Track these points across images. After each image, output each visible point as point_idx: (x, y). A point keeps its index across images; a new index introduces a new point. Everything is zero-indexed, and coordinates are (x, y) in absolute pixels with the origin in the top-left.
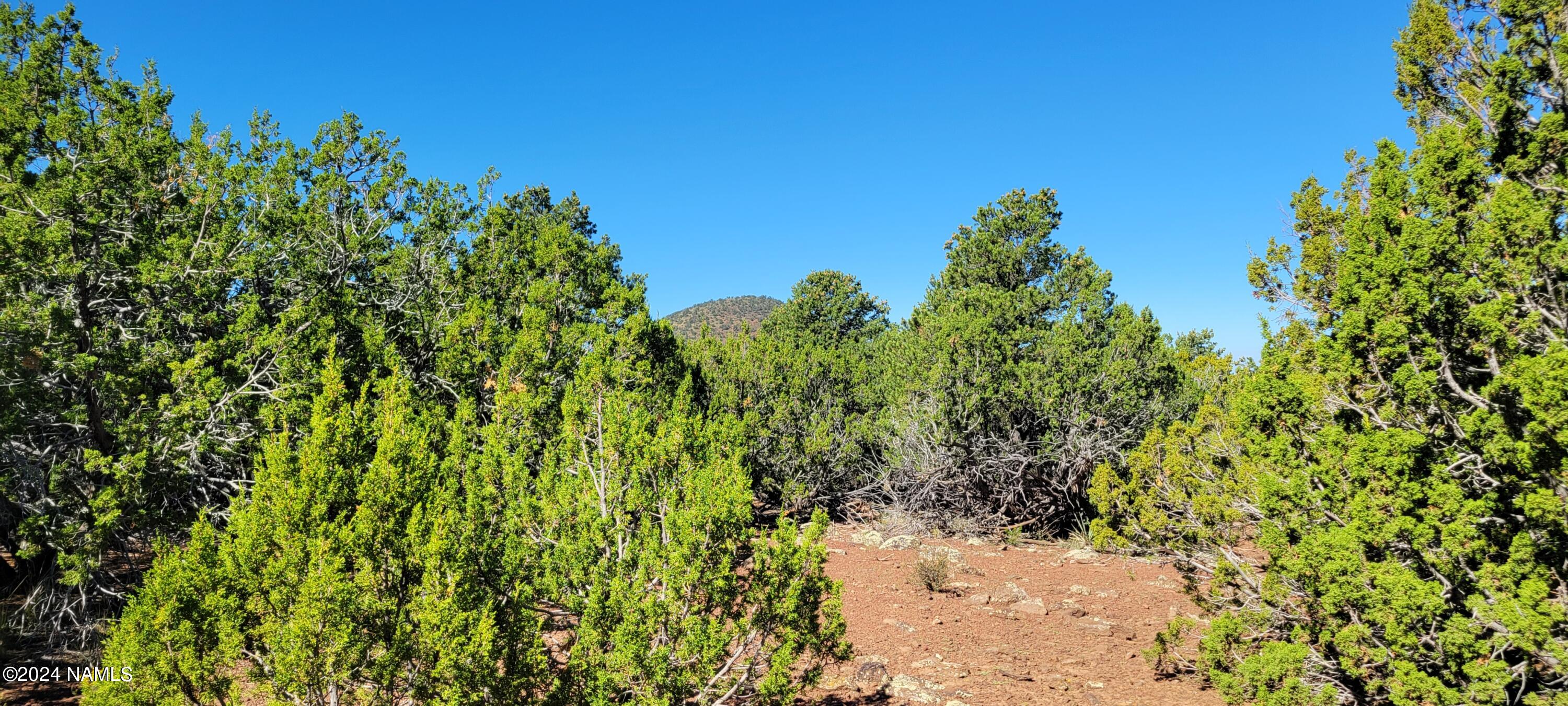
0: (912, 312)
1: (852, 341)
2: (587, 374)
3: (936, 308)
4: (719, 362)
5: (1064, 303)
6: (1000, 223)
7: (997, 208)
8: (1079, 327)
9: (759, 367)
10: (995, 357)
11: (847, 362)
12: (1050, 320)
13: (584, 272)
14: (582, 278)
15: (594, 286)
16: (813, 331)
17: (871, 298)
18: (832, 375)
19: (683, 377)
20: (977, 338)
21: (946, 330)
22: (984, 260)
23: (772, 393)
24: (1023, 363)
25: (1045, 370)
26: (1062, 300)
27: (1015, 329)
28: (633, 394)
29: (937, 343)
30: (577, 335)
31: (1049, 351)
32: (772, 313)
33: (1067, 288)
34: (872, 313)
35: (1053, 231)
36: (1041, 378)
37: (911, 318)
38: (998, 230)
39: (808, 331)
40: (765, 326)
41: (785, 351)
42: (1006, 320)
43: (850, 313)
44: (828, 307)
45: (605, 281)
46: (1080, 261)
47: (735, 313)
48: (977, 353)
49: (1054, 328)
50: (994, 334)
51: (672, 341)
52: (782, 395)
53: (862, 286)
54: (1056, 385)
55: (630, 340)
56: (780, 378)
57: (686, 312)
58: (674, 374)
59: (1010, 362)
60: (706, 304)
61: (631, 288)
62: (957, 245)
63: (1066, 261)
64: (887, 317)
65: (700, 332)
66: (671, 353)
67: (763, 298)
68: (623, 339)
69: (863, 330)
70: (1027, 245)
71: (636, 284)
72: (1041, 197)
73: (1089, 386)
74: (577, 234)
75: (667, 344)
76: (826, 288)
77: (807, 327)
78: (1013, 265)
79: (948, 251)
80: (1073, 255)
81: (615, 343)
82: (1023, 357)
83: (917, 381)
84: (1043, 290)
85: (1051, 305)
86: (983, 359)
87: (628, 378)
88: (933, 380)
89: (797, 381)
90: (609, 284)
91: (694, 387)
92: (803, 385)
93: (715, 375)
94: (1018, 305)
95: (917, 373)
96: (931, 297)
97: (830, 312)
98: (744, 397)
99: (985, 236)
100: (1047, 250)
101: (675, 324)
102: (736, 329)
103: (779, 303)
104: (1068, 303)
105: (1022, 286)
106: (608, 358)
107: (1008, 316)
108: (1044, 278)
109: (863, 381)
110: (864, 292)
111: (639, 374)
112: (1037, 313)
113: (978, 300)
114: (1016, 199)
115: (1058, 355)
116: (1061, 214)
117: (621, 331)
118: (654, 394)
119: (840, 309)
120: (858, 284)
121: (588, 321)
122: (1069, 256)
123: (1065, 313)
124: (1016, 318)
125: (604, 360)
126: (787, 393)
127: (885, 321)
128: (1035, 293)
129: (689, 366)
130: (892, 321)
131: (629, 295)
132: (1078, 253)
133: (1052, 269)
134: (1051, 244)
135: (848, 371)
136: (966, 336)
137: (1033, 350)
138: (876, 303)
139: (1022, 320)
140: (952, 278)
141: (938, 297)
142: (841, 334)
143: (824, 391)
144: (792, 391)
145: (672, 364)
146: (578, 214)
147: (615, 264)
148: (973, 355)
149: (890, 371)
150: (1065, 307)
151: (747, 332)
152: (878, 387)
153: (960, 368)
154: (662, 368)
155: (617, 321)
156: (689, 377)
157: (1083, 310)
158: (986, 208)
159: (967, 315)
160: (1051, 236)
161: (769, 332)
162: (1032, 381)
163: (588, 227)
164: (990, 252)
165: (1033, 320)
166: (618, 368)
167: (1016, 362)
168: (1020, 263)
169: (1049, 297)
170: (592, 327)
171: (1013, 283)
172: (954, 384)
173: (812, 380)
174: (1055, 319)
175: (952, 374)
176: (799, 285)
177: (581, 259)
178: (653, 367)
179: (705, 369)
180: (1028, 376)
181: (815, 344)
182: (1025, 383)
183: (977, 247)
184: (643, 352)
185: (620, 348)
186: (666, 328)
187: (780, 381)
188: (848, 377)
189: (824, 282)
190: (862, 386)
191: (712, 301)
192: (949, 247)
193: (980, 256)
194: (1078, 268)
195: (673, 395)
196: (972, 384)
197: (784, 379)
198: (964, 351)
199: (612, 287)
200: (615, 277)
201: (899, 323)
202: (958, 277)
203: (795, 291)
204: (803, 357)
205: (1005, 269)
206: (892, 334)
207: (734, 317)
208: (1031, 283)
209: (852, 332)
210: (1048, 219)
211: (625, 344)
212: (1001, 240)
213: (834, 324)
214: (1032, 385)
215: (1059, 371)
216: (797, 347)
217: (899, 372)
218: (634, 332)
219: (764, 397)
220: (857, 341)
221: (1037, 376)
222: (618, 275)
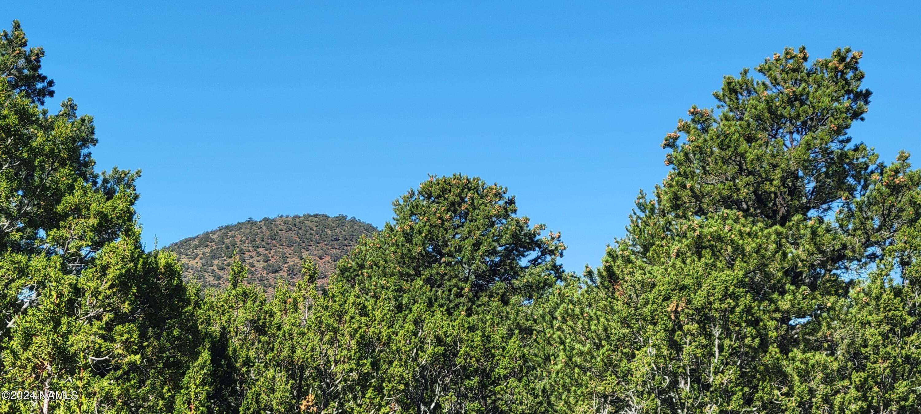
0: (605, 256)
1: (495, 303)
2: (26, 347)
3: (646, 249)
4: (260, 330)
5: (870, 250)
6: (762, 106)
7: (758, 78)
8: (897, 292)
9: (331, 343)
10: (748, 341)
11: (487, 338)
12: (845, 278)
13: (28, 164)
14: (23, 174)
15: (45, 188)
16: (429, 281)
17: (532, 226)
18: (459, 361)
19: (195, 356)
20: (717, 305)
21: (662, 288)
22: (732, 169)
23: (351, 389)
24: (797, 353)
25: (835, 366)
26: (867, 244)
27: (783, 293)
28: (105, 383)
29: (646, 311)
30: (11, 275)
31: (843, 332)
32: (357, 248)
33: (877, 222)
34: (533, 255)
35: (855, 124)
36: (828, 380)
37: (602, 267)
38: (758, 118)
39: (419, 282)
40: (344, 270)
41: (378, 314)
42: (768, 276)
43: (494, 252)
44: (456, 242)
45: (66, 181)
46: (901, 178)
47: (291, 244)
48: (717, 332)
49: (852, 292)
50: (747, 300)
51: (180, 289)
52: (370, 393)
53: (518, 205)
54: (853, 392)
55: (104, 288)
56: (368, 362)
57: (206, 239)
58: (180, 348)
59: (774, 349)
60: (240, 226)
61: (110, 194)
62: (683, 140)
63: (875, 177)
64: (559, 261)
65: (228, 275)
66: (176, 313)
67: (341, 219)
68: (93, 285)
69: (516, 283)
70: (808, 146)
71: (119, 188)
72: (835, 62)
73: (912, 397)
74: (17, 96)
75: (170, 296)
76: (453, 207)
77: (419, 274)
78: (783, 180)
79: (670, 151)
80: (889, 166)
81: (77, 291)
82: (796, 343)
83: (612, 379)
84: (835, 225)
85: (849, 253)
86: (727, 342)
87: (98, 354)
88: (637, 377)
89: (396, 369)
90: (71, 188)
91: (213, 374)
92: (408, 376)
93: (252, 353)
94: (791, 251)
95: (609, 364)
96: (637, 230)
97: (459, 250)
98: (302, 394)
99: (735, 127)
100: (843, 156)
101: (184, 260)
102: (292, 272)
103: (369, 229)
104: (878, 251)
105: (797, 217)
106: (64, 320)
107: (771, 269)
108: (837, 205)
109: (513, 374)
110: (519, 216)
111: (118, 348)
112: (823, 265)
113: (720, 239)
114: (791, 64)
115: (859, 341)
116: (868, 93)
117: (89, 272)
118: (142, 383)
119: (477, 245)
120: (511, 202)
121: (31, 251)
122: (882, 167)
123: (873, 267)
124: (787, 273)
125: (57, 324)
126: (379, 389)
127: (557, 270)
128: (821, 231)
129: (209, 335)
130: (568, 270)
131: (107, 207)
132: (898, 164)
133: (851, 190)
134: (850, 146)
135: (488, 354)
136: (698, 300)
137: (815, 331)
138: (543, 236)
139: (797, 279)
140: (676, 197)
141: (650, 229)
142: (477, 289)
143: (445, 389)
144: (387, 387)
145: (176, 333)
146: (22, 62)
147: (84, 151)
148: (709, 336)
149: (562, 357)
150: (873, 257)
151: (312, 280)
152: (539, 385)
153: (685, 357)
154: (158, 338)
155: (83, 253)
156: (205, 356)
157: (904, 264)
158: (738, 78)
159: (699, 265)
160: (850, 132)
161: (351, 281)
162: (813, 385)
163: (39, 86)
164: (743, 156)
165: (816, 276)
166: (81, 336)
167: (785, 350)
168: (796, 177)
169: (844, 238)
170: (37, 261)
171: (782, 211)
172: (674, 384)
173: (423, 368)
174: (855, 277)
175: (671, 367)
176: (407, 200)
177: (25, 140)
178: (143, 336)
179: (235, 342)
180: (805, 376)
181: (430, 304)
182: (799, 387)
183: (721, 147)
184: (126, 307)
185: (87, 300)
186: (168, 266)
187: (367, 368)
188: (487, 365)
189: (451, 197)
190: (513, 382)
191: (250, 222)
192: (671, 143)
193: (726, 162)
194: (896, 189)
195: (177, 387)
196: (707, 387)
197: (375, 365)
198: (694, 327)
199: (78, 193)
200: (83, 175)
201: (581, 273)
202: (685, 196)
203: (398, 208)
204: (409, 326)
205: (767, 186)
206: (567, 292)
207: (288, 251)
208: (812, 213)
209: (498, 285)
210: (846, 103)
211: (96, 293)
212: (763, 136)
213: (465, 271)
214: (811, 391)
215: (861, 368)
216: (399, 308)
217: (578, 360)
218: (112, 273)
219: (336, 396)
220: (505, 301)
221: (820, 376)
222: (88, 171)
